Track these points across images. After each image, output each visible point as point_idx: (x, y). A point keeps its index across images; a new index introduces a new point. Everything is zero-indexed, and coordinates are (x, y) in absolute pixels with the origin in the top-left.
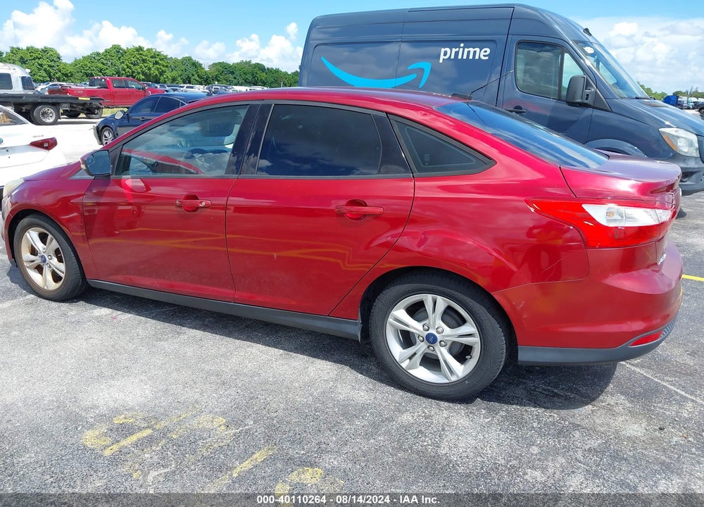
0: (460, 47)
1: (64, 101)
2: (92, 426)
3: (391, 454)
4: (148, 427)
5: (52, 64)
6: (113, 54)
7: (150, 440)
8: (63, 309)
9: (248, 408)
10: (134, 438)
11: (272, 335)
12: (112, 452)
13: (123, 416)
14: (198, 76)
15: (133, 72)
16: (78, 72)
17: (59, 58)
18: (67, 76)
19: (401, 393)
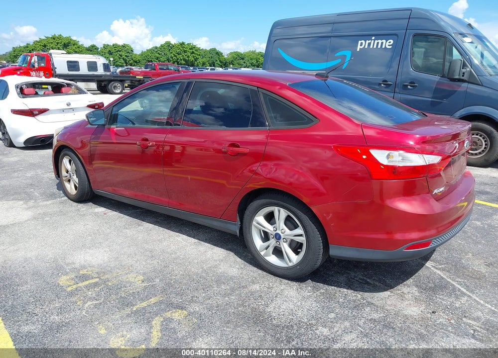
0: (372, 40)
1: (127, 79)
2: (67, 274)
3: (235, 308)
4: (98, 277)
5: (128, 54)
6: (166, 48)
7: (96, 285)
8: (79, 207)
9: (160, 272)
10: (87, 283)
11: (195, 230)
12: (72, 289)
13: (86, 270)
14: (220, 61)
15: (178, 59)
16: (143, 60)
17: (132, 51)
18: (136, 63)
19: (260, 271)
